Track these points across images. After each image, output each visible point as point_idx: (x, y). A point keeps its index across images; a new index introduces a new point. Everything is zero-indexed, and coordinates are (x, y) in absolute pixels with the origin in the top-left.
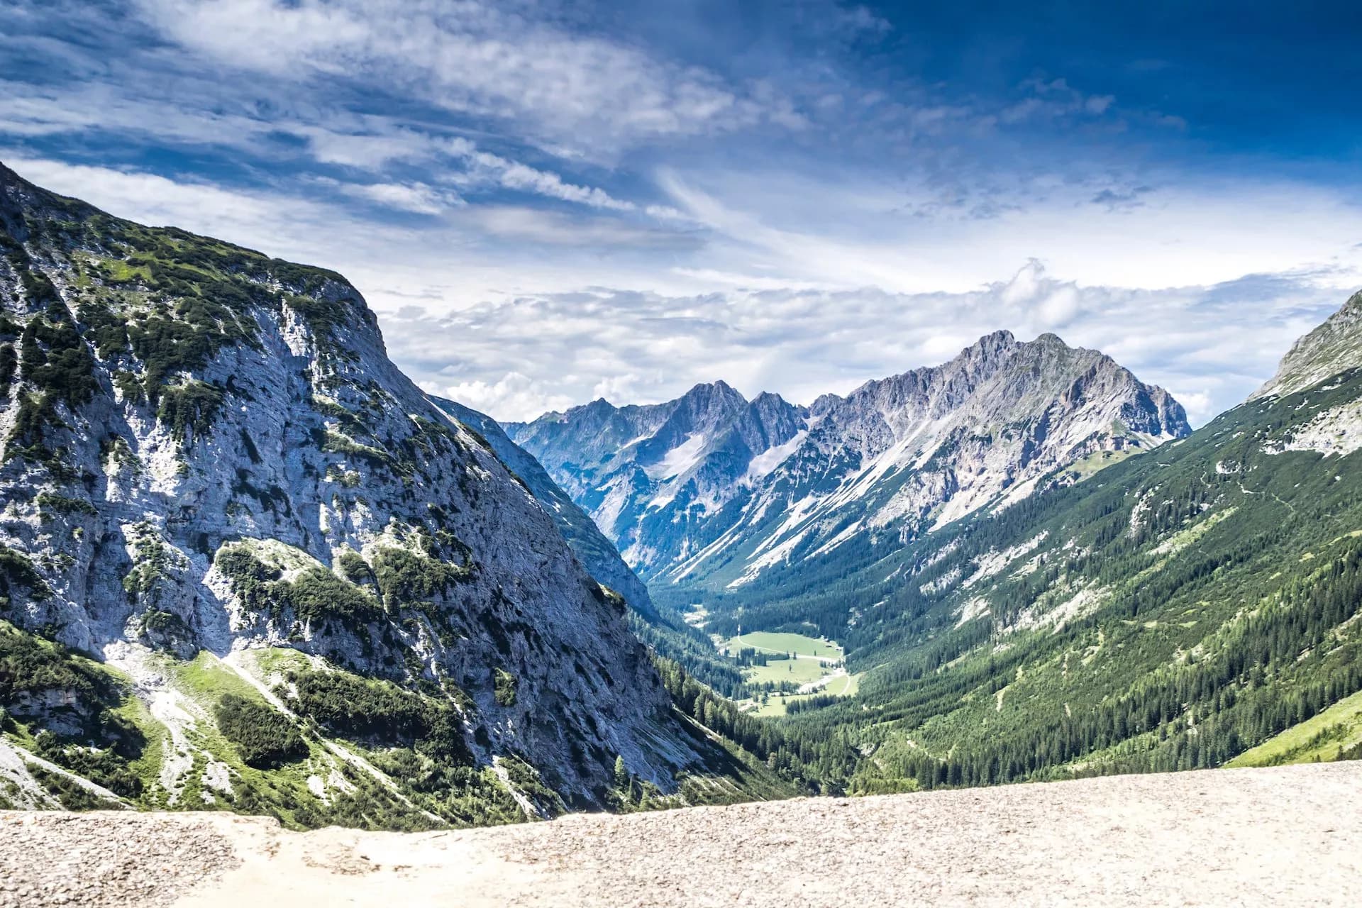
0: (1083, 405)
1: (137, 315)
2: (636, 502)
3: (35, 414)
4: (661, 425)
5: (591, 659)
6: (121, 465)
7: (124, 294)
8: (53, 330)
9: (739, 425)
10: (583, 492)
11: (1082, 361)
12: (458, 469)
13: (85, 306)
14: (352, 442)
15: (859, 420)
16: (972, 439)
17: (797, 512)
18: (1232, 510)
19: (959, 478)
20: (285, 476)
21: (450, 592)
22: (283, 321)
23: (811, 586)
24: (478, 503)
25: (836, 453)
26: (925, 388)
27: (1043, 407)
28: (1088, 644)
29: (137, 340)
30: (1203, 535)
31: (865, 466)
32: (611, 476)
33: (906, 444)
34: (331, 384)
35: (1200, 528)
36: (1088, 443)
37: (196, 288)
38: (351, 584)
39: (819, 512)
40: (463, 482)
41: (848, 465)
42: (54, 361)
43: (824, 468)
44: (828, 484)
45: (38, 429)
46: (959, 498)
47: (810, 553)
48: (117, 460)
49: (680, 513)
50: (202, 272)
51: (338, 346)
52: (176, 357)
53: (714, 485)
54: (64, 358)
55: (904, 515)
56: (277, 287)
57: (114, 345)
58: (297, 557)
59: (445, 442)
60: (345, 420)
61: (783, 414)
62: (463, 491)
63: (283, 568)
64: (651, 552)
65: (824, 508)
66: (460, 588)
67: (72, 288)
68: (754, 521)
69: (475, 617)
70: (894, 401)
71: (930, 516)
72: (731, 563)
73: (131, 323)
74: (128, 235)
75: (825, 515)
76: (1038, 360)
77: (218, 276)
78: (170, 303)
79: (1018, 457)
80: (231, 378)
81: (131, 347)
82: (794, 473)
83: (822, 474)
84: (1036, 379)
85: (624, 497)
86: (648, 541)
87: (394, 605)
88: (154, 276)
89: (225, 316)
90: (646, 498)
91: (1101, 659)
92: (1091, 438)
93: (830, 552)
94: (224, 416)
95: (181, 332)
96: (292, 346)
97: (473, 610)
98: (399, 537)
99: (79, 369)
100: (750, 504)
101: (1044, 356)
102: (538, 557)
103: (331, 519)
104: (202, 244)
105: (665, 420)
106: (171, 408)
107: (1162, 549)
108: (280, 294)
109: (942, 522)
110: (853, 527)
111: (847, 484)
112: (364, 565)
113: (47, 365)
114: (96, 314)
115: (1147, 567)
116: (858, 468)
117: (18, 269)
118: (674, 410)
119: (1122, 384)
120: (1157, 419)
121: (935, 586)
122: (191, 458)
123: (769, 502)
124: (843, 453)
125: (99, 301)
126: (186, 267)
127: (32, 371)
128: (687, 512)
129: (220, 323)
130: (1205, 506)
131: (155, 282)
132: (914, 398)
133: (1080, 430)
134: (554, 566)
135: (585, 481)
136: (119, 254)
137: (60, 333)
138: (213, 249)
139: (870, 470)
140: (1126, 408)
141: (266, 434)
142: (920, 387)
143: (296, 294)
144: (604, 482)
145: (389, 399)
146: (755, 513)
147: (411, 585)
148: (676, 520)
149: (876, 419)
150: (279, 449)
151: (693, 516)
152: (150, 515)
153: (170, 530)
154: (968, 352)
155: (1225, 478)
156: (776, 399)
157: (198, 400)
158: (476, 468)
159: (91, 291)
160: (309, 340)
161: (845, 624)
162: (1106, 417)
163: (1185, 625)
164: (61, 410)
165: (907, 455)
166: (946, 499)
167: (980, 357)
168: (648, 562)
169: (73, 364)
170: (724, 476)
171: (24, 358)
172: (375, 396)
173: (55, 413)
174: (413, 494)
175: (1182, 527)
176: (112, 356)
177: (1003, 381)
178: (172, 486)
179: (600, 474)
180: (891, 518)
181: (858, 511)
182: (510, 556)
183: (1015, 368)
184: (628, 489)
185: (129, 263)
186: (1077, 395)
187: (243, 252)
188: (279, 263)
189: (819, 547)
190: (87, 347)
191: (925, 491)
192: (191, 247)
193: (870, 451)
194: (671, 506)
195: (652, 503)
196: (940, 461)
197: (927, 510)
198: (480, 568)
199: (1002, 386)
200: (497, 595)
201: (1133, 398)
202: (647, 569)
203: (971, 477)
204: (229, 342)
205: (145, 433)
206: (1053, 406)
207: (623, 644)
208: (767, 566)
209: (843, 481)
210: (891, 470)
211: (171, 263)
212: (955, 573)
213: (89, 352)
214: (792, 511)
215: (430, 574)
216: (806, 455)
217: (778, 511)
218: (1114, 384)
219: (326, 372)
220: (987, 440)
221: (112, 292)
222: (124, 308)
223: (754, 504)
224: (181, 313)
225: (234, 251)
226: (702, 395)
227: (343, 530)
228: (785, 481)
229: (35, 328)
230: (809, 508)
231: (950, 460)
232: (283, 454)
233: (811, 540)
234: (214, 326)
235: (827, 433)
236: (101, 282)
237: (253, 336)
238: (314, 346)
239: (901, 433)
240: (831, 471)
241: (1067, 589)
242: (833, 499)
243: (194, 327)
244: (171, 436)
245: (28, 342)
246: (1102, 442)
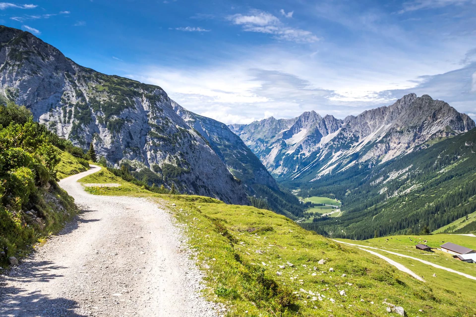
0: (436, 120)
1: (104, 100)
2: (282, 152)
3: (76, 127)
4: (292, 126)
5: (226, 197)
6: (97, 141)
7: (101, 95)
8: (82, 105)
9: (318, 126)
10: (264, 148)
11: (437, 104)
12: (189, 142)
13: (90, 98)
14: (159, 134)
15: (359, 125)
16: (396, 132)
17: (336, 156)
18: (467, 158)
19: (391, 146)
20: (140, 144)
21: (182, 176)
22: (143, 101)
23: (336, 182)
24: (195, 152)
25: (350, 136)
26: (383, 113)
27: (422, 121)
28: (402, 201)
29: (103, 107)
30: (455, 167)
31: (360, 141)
32: (274, 143)
33: (375, 134)
34: (154, 118)
35: (455, 164)
36: (437, 134)
37: (119, 92)
38: (155, 173)
39: (344, 156)
40: (191, 145)
41: (354, 140)
42: (82, 113)
43: (346, 141)
44: (347, 147)
45: (77, 131)
46: (391, 152)
47: (339, 170)
48: (96, 139)
49: (296, 156)
50: (122, 88)
51: (157, 108)
52: (113, 112)
53: (308, 147)
54: (84, 112)
55: (371, 158)
56: (142, 91)
57: (97, 109)
58: (141, 165)
59: (186, 135)
60: (157, 128)
61: (334, 122)
62: (190, 148)
63: (137, 168)
64: (286, 169)
65: (345, 155)
66: (186, 175)
67: (87, 93)
68: (321, 159)
69: (190, 183)
70: (372, 118)
71: (380, 159)
72: (312, 174)
73: (102, 103)
74: (103, 78)
75: (345, 157)
76: (421, 104)
77: (126, 89)
78: (112, 97)
79: (412, 139)
80: (127, 117)
81: (101, 109)
82: (335, 143)
83: (345, 143)
84: (420, 111)
85: (278, 150)
86: (285, 166)
87: (166, 178)
88: (109, 89)
89: (127, 100)
90: (285, 151)
91: (405, 206)
92: (437, 132)
93: (345, 171)
94: (124, 128)
95: (114, 105)
96: (145, 108)
97: (189, 181)
98: (170, 161)
99: (88, 115)
100: (320, 154)
101: (424, 102)
102: (213, 168)
103: (151, 155)
104: (122, 80)
105: (293, 124)
106: (110, 125)
107: (441, 172)
108: (142, 93)
109: (384, 161)
110: (354, 162)
111: (353, 147)
112: (159, 168)
113: (80, 114)
114: (93, 100)
115: (435, 177)
116: (358, 141)
117: (74, 89)
118: (296, 120)
119: (451, 113)
120: (463, 126)
121: (375, 183)
122: (115, 138)
123: (326, 153)
124: (353, 136)
125: (94, 97)
126: (117, 86)
127: (76, 116)
128: (299, 156)
129: (125, 102)
130: (459, 157)
131: (109, 91)
132: (379, 117)
133: (434, 129)
134: (218, 170)
135: (265, 145)
136: (100, 83)
137: (83, 106)
138: (125, 81)
139: (362, 142)
140: (452, 121)
141: (135, 132)
142: (381, 113)
143: (147, 93)
144: (271, 145)
145: (171, 123)
146: (321, 157)
147: (171, 174)
148: (295, 159)
149: (365, 124)
150: (139, 136)
151: (301, 157)
152: (103, 153)
153: (108, 158)
154: (399, 101)
155: (467, 147)
156: (332, 117)
157: (117, 123)
158: (195, 142)
159: (92, 94)
160: (149, 106)
161: (344, 194)
162: (444, 125)
163: (432, 196)
164: (82, 126)
165: (375, 137)
166: (386, 153)
167: (403, 103)
168: (285, 172)
169: (86, 114)
170: (312, 144)
171: (74, 112)
172: (167, 122)
173: (81, 127)
174: (175, 149)
175: (450, 164)
176: (96, 111)
177: (408, 111)
178: (109, 146)
179: (270, 142)
180: (367, 159)
181: (356, 156)
182: (203, 167)
183: (413, 107)
184: (279, 148)
185: (103, 86)
186: (434, 117)
187: (133, 82)
188: (143, 84)
189: (342, 169)
190: (90, 109)
191: (379, 150)
192: (119, 81)
193: (362, 136)
194: (293, 154)
195: (287, 153)
196: (385, 139)
197: (379, 156)
198: (193, 170)
199: (408, 113)
200: (197, 178)
201: (455, 118)
202: (284, 175)
203: (395, 145)
204: (127, 107)
205: (104, 132)
206: (425, 120)
207: (239, 194)
208: (324, 175)
209: (352, 146)
210: (369, 142)
211: (113, 86)
212: (382, 178)
213: (90, 110)
214: (334, 156)
215: (177, 171)
216: (340, 137)
217: (329, 156)
218: (448, 113)
219: (153, 115)
220: (401, 132)
221: (98, 94)
222: (100, 98)
223: (321, 153)
224: (115, 100)
225: (131, 81)
226: (306, 116)
227: (153, 158)
228: (332, 146)
229: (77, 105)
230: (340, 155)
231: (388, 139)
232: (140, 138)
233: (339, 166)
234: (123, 103)
235: (347, 129)
236: (95, 91)
237: (134, 106)
238: (151, 108)
239: (374, 130)
240: (348, 142)
241: (410, 184)
242: (348, 152)
243: (118, 103)
244: (110, 133)
245: (76, 108)
246: (442, 134)
